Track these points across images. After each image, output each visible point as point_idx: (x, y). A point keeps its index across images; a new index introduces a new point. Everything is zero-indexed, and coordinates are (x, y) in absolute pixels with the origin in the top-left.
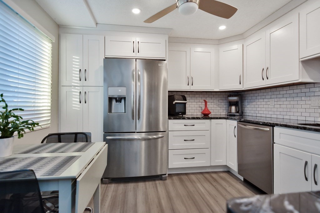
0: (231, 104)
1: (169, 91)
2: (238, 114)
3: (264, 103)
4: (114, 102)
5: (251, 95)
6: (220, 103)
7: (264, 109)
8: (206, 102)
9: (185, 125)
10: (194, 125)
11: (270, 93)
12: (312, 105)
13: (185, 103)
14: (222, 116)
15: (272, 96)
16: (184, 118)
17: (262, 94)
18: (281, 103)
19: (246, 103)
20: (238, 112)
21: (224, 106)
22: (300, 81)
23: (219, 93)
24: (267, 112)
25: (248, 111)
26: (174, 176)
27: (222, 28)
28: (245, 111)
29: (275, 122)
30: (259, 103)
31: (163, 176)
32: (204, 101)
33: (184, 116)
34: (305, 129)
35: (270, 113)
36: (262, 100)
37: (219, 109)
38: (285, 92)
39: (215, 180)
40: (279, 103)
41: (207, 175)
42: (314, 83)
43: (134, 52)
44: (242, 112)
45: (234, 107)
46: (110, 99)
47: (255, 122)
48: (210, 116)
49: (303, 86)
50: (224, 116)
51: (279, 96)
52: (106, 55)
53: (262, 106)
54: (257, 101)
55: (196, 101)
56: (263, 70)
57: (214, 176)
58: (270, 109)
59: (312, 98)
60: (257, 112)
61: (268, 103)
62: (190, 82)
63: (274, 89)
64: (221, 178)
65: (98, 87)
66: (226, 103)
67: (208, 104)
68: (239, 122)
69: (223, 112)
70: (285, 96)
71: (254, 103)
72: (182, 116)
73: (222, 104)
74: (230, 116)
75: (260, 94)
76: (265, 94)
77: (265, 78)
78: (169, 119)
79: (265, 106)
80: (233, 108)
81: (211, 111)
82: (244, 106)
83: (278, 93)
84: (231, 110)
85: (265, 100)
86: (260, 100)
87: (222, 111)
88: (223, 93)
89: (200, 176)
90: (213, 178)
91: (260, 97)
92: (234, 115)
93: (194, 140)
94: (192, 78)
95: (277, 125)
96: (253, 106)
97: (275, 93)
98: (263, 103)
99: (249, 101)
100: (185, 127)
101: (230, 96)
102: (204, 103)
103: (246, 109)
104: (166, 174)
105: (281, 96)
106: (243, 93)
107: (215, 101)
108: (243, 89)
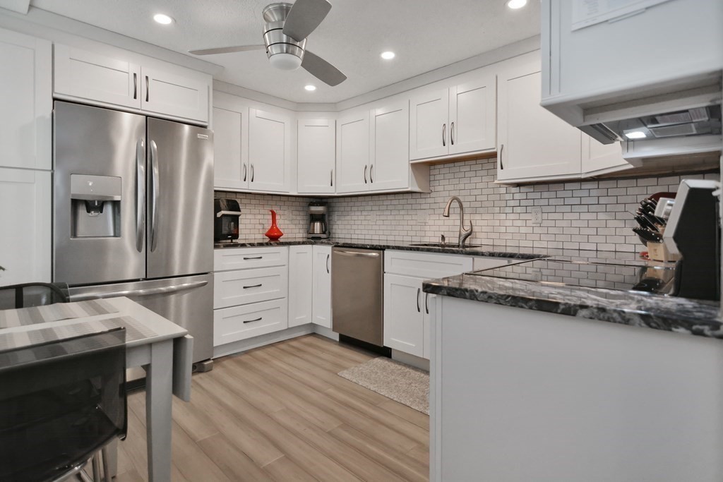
0: (313, 218)
1: (215, 191)
2: (324, 236)
3: (363, 218)
4: (82, 211)
5: (345, 204)
6: (294, 217)
7: (362, 227)
8: (274, 214)
9: (245, 259)
10: (261, 258)
11: (371, 203)
12: (419, 221)
13: (237, 217)
14: (297, 240)
15: (374, 208)
16: (236, 245)
17: (359, 204)
18: (384, 218)
19: (335, 217)
20: (324, 233)
21: (301, 222)
22: (409, 189)
23: (294, 199)
24: (366, 232)
25: (338, 231)
26: (224, 360)
27: (310, 88)
28: (334, 231)
29: (385, 244)
30: (355, 218)
31: (206, 363)
32: (270, 213)
33: (234, 241)
34: (418, 249)
35: (371, 232)
36: (359, 213)
37: (294, 227)
38: (389, 202)
39: (299, 350)
40: (382, 218)
41: (282, 346)
42: (420, 193)
43: (135, 97)
44: (329, 233)
45: (318, 224)
46: (75, 203)
47: (360, 246)
48: (281, 240)
49: (409, 196)
50: (301, 240)
51: (381, 208)
52: (55, 91)
53: (359, 222)
54: (353, 214)
55: (253, 211)
56: (366, 168)
57: (294, 344)
58: (370, 227)
59: (419, 212)
60: (352, 232)
61: (368, 218)
62: (248, 175)
63: (376, 198)
64: (305, 344)
65: (33, 171)
66: (305, 218)
67: (277, 217)
68: (335, 248)
69: (300, 234)
70: (390, 208)
71: (348, 218)
72: (232, 242)
73: (298, 218)
74: (313, 240)
75: (357, 204)
76: (364, 204)
77: (369, 180)
78: (216, 247)
79: (364, 223)
80: (317, 226)
81: (282, 231)
82: (332, 223)
83: (381, 203)
84: (314, 230)
85: (364, 213)
86: (357, 213)
87: (297, 231)
88: (301, 199)
89: (271, 350)
90: (293, 347)
91: (355, 209)
92: (320, 238)
93: (261, 285)
94: (252, 167)
95: (388, 247)
96: (346, 222)
97: (378, 203)
98: (361, 218)
99: (340, 213)
100: (245, 261)
101: (312, 204)
102: (270, 217)
103: (335, 227)
104: (209, 360)
105: (385, 208)
106: (330, 200)
107: (286, 212)
108: (336, 194)
